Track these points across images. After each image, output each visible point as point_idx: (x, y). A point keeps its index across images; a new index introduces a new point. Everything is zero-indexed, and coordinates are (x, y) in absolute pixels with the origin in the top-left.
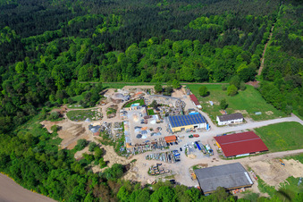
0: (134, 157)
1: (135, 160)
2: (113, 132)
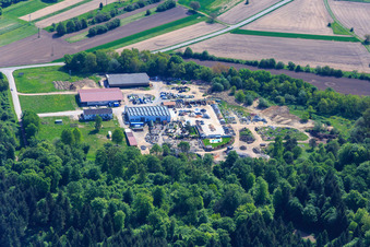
1: (204, 96)
2: (234, 115)
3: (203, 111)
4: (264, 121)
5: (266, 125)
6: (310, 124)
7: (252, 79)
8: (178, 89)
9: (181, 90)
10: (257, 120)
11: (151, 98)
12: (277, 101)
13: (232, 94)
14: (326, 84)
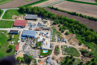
0: (50, 27)
1: (50, 26)
2: (56, 37)
3: (47, 33)
4: (65, 42)
5: (66, 44)
6: (82, 46)
7: (66, 22)
8: (44, 22)
9: (45, 22)
10: (63, 41)
11: (35, 25)
12: (73, 32)
13: (59, 26)
14: (91, 24)
